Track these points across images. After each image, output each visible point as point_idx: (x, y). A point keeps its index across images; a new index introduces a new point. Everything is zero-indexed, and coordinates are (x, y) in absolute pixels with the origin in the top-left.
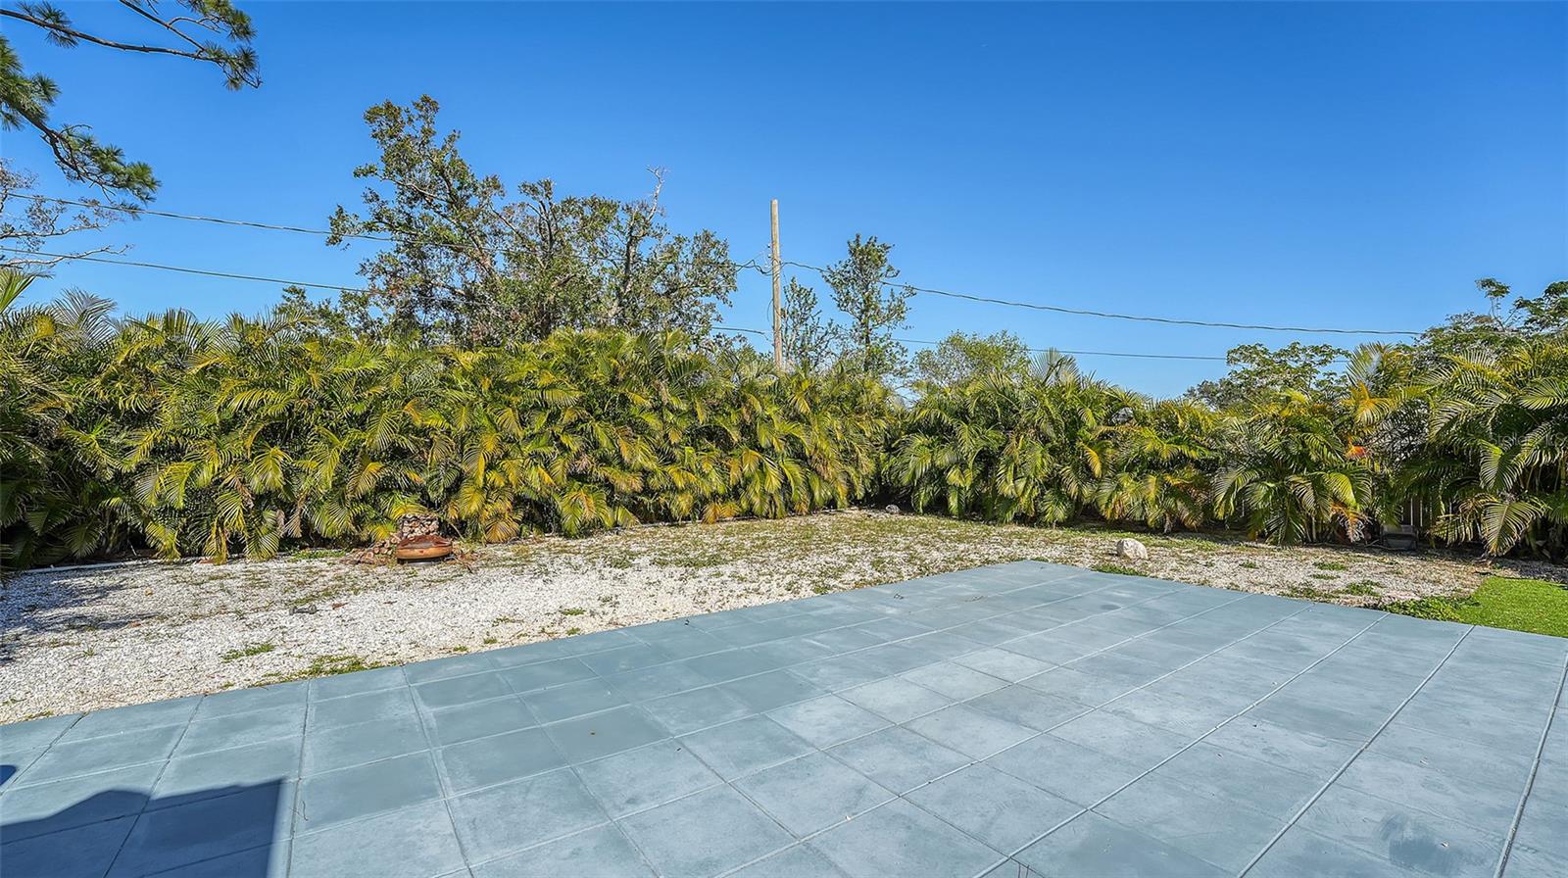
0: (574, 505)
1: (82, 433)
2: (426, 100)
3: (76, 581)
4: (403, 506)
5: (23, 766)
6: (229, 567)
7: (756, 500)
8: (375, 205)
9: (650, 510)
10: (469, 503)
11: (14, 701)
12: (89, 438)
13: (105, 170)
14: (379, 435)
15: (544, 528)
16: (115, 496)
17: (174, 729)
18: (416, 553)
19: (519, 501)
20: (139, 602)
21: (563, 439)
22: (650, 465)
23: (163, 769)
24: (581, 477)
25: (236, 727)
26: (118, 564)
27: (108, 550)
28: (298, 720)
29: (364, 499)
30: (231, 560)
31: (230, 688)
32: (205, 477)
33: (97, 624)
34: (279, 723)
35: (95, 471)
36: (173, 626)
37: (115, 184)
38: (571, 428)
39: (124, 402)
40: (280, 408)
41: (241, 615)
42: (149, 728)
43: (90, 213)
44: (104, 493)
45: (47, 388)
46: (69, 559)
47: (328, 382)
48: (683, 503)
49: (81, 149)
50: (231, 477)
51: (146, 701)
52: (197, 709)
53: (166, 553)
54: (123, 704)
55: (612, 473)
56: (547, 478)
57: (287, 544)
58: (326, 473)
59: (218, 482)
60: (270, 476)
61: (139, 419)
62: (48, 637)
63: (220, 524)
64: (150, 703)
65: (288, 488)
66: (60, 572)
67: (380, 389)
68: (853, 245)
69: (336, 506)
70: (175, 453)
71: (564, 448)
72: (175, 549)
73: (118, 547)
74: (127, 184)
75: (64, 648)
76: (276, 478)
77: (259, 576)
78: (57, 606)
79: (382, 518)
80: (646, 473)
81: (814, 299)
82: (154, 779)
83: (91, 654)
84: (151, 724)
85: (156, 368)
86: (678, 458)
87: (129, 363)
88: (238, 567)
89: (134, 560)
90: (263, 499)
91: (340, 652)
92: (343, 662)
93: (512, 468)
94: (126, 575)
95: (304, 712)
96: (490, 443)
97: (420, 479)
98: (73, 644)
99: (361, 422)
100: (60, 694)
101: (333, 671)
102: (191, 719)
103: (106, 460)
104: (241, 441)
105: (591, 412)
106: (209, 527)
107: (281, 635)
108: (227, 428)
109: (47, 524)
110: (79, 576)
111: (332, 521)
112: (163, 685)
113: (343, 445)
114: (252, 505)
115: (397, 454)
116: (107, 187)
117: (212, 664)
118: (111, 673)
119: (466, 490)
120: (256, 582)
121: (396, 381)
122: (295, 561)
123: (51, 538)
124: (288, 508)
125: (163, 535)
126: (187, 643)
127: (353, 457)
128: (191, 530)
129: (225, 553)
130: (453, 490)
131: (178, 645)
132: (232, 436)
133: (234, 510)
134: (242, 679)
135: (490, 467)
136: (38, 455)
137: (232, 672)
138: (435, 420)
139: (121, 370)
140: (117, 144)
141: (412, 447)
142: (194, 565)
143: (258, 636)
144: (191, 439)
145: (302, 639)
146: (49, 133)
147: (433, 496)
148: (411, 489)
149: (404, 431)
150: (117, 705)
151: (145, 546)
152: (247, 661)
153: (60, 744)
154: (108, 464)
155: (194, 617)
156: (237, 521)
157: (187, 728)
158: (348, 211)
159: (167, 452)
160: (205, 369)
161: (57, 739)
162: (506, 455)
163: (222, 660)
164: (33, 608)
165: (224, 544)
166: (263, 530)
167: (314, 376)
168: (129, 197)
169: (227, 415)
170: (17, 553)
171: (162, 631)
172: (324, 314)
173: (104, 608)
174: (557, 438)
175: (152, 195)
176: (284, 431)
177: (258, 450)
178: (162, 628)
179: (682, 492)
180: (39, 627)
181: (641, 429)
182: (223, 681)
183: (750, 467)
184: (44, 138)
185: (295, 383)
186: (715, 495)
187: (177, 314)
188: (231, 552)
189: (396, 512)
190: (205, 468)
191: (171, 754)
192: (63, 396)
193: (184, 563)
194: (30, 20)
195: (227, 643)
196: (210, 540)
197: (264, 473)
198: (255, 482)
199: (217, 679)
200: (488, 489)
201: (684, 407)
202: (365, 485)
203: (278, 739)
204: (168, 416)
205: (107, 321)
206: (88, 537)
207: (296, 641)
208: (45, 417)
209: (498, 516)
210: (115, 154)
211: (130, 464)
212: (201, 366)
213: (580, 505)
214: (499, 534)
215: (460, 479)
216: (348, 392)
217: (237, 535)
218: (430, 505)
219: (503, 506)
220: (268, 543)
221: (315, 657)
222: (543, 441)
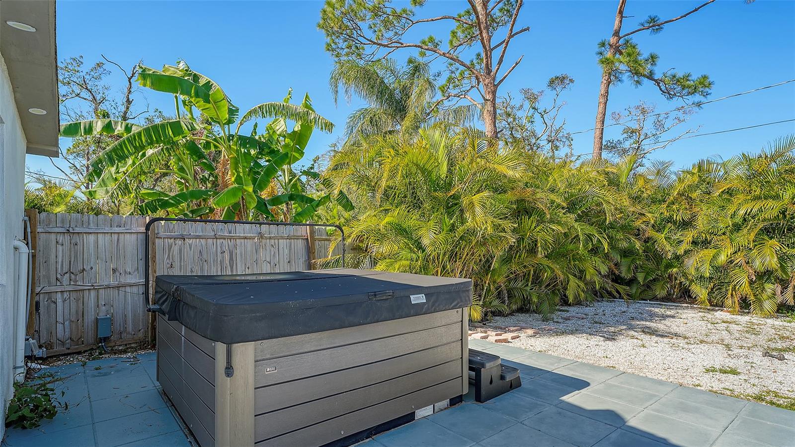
1: (658, 234)
3: (657, 310)
5: (592, 385)
6: (739, 317)
11: (607, 357)
12: (661, 237)
13: (684, 87)
16: (675, 267)
17: (655, 396)
20: (678, 327)
23: (639, 413)
25: (685, 409)
26: (678, 304)
27: (674, 296)
28: (725, 422)
30: (742, 313)
31: (699, 388)
32: (722, 258)
33: (653, 332)
34: (711, 418)
35: (663, 254)
36: (687, 343)
37: (689, 94)
39: (676, 216)
40: (775, 213)
41: (728, 347)
42: (645, 391)
43: (680, 114)
44: (669, 266)
45: (644, 211)
46: (654, 298)
49: (671, 82)
50: (740, 259)
51: (654, 377)
52: (672, 391)
53: (702, 303)
54: (644, 375)
57: (783, 309)
59: (731, 262)
60: (768, 259)
61: (686, 225)
62: (632, 333)
63: (734, 289)
64: (655, 379)
65: (783, 268)
66: (652, 304)
70: (706, 243)
72: (706, 301)
73: (679, 295)
74: (695, 90)
75: (635, 340)
76: (773, 262)
77: (756, 327)
78: (643, 320)
82: (633, 415)
83: (643, 346)
84: (647, 389)
85: (694, 195)
87: (681, 194)
88: (745, 319)
89: (686, 303)
90: (765, 275)
91: (787, 393)
92: (786, 400)
94: (679, 311)
95: (731, 420)
98: (639, 339)
100: (623, 361)
101: (772, 403)
102: (666, 395)
103: (668, 247)
104: (747, 236)
106: (727, 290)
107: (750, 368)
108: (737, 228)
109: (645, 278)
110: (659, 307)
112: (666, 373)
114: (754, 279)
116: (685, 97)
117: (698, 370)
118: (647, 358)
120: (751, 330)
122: (790, 322)
123: (648, 286)
124: (783, 283)
125: (700, 291)
126: (690, 354)
128: (716, 291)
129: (737, 308)
131: (685, 354)
132: (740, 233)
133: (742, 280)
134: (709, 385)
136: (638, 245)
137: (705, 379)
139: (676, 199)
140: (688, 71)
142: (719, 312)
143: (731, 363)
144: (715, 235)
145: (763, 375)
146: (656, 81)
150: (641, 375)
151: (690, 296)
152: (718, 375)
153: (609, 382)
154: (669, 251)
155: (702, 342)
156: (745, 289)
157: (662, 398)
159: (700, 243)
160: (722, 192)
161: (609, 379)
163: (704, 371)
164: (633, 319)
165: (737, 302)
166: (765, 296)
168: (697, 98)
169: (738, 219)
170: (634, 291)
171: (681, 345)
173: (661, 326)
175: (709, 92)
176: (780, 228)
177: (759, 242)
178: (682, 342)
180: (631, 328)
182: (697, 382)
184: (655, 84)
185: (787, 194)
187: (705, 161)
188: (741, 307)
190: (723, 253)
191: (646, 408)
192: (649, 215)
193: (713, 310)
194: (644, 29)
195: (712, 362)
196: (727, 298)
197: (763, 257)
198: (757, 264)
199: (694, 380)
203: (705, 427)
204: (701, 223)
205: (671, 173)
206: (663, 288)
207: (759, 374)
208: (643, 226)
210: (687, 77)
211: (681, 251)
212: (721, 191)
217: (746, 298)
220: (768, 305)
221: (765, 389)
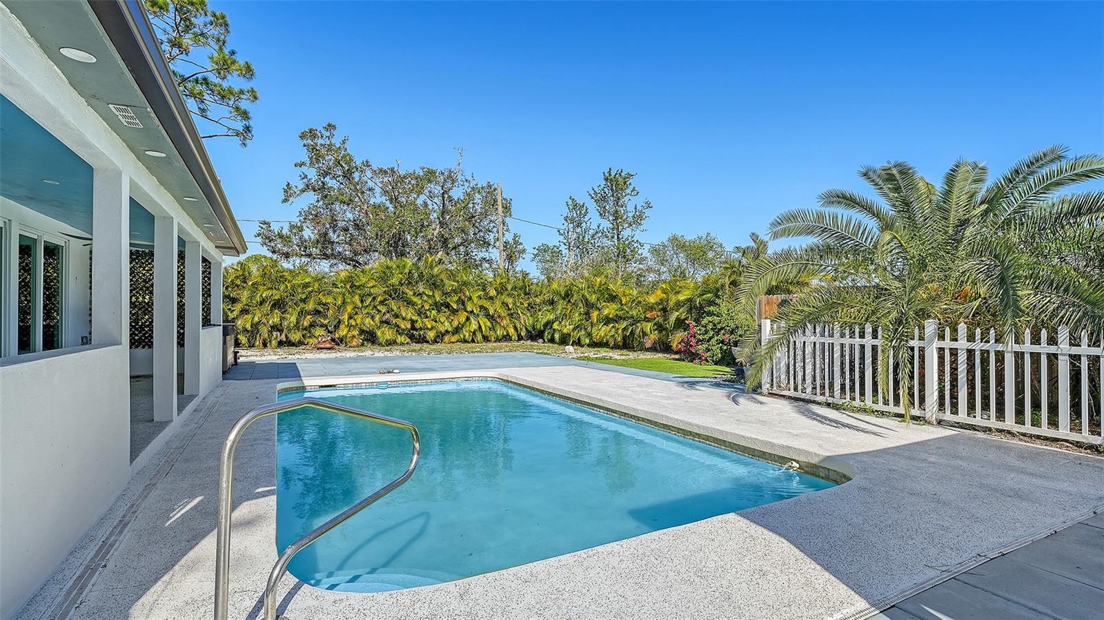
0: (383, 333)
2: (329, 125)
4: (319, 332)
7: (467, 335)
8: (305, 180)
9: (416, 337)
10: (343, 331)
14: (311, 306)
15: (373, 343)
18: (323, 346)
19: (362, 332)
21: (378, 308)
22: (414, 318)
24: (387, 322)
29: (305, 329)
30: (263, 349)
32: (256, 319)
38: (382, 302)
39: (232, 295)
40: (278, 297)
47: (293, 286)
48: (431, 335)
50: (264, 320)
55: (398, 320)
56: (372, 323)
57: (281, 344)
58: (293, 319)
59: (260, 322)
63: (260, 335)
65: (281, 324)
67: (310, 289)
68: (607, 175)
69: (296, 331)
70: (247, 312)
71: (379, 311)
72: (246, 344)
76: (277, 321)
79: (312, 336)
80: (413, 322)
81: (586, 210)
86: (429, 315)
87: (232, 282)
88: (266, 350)
90: (274, 328)
93: (359, 318)
96: (349, 308)
97: (326, 322)
99: (304, 301)
104: (267, 307)
105: (391, 296)
106: (257, 338)
108: (262, 303)
111: (296, 336)
113: (299, 309)
114: (270, 330)
115: (317, 312)
119: (342, 326)
121: (316, 286)
124: (281, 331)
125: (243, 339)
127: (302, 313)
128: (251, 337)
129: (261, 346)
130: (337, 327)
132: (263, 306)
133: (264, 331)
135: (350, 318)
138: (330, 300)
141: (322, 310)
142: (252, 350)
144: (251, 307)
147: (330, 329)
148: (322, 326)
149: (319, 304)
156: (265, 335)
158: (292, 184)
159: (244, 311)
160: (253, 283)
162: (356, 313)
165: (261, 343)
166: (273, 339)
167: (288, 285)
169: (262, 299)
172: (281, 236)
174: (376, 307)
176: (279, 305)
177: (272, 311)
179: (431, 330)
181: (410, 303)
183: (463, 319)
185: (282, 287)
186: (447, 332)
188: (264, 345)
189: (317, 334)
190: (256, 317)
196: (257, 342)
197: (274, 319)
198: (271, 322)
200: (349, 326)
201: (431, 294)
202: (306, 324)
204: (244, 300)
209: (354, 336)
211: (234, 315)
213: (385, 334)
214: (354, 343)
215: (339, 322)
216: (300, 290)
217: (265, 340)
218: (329, 332)
219: (356, 333)
220: (274, 343)
222: (371, 308)
